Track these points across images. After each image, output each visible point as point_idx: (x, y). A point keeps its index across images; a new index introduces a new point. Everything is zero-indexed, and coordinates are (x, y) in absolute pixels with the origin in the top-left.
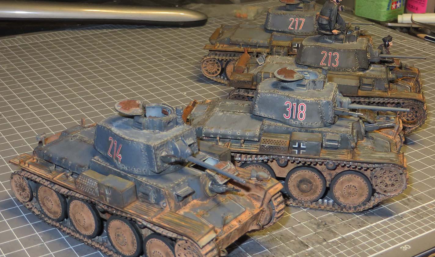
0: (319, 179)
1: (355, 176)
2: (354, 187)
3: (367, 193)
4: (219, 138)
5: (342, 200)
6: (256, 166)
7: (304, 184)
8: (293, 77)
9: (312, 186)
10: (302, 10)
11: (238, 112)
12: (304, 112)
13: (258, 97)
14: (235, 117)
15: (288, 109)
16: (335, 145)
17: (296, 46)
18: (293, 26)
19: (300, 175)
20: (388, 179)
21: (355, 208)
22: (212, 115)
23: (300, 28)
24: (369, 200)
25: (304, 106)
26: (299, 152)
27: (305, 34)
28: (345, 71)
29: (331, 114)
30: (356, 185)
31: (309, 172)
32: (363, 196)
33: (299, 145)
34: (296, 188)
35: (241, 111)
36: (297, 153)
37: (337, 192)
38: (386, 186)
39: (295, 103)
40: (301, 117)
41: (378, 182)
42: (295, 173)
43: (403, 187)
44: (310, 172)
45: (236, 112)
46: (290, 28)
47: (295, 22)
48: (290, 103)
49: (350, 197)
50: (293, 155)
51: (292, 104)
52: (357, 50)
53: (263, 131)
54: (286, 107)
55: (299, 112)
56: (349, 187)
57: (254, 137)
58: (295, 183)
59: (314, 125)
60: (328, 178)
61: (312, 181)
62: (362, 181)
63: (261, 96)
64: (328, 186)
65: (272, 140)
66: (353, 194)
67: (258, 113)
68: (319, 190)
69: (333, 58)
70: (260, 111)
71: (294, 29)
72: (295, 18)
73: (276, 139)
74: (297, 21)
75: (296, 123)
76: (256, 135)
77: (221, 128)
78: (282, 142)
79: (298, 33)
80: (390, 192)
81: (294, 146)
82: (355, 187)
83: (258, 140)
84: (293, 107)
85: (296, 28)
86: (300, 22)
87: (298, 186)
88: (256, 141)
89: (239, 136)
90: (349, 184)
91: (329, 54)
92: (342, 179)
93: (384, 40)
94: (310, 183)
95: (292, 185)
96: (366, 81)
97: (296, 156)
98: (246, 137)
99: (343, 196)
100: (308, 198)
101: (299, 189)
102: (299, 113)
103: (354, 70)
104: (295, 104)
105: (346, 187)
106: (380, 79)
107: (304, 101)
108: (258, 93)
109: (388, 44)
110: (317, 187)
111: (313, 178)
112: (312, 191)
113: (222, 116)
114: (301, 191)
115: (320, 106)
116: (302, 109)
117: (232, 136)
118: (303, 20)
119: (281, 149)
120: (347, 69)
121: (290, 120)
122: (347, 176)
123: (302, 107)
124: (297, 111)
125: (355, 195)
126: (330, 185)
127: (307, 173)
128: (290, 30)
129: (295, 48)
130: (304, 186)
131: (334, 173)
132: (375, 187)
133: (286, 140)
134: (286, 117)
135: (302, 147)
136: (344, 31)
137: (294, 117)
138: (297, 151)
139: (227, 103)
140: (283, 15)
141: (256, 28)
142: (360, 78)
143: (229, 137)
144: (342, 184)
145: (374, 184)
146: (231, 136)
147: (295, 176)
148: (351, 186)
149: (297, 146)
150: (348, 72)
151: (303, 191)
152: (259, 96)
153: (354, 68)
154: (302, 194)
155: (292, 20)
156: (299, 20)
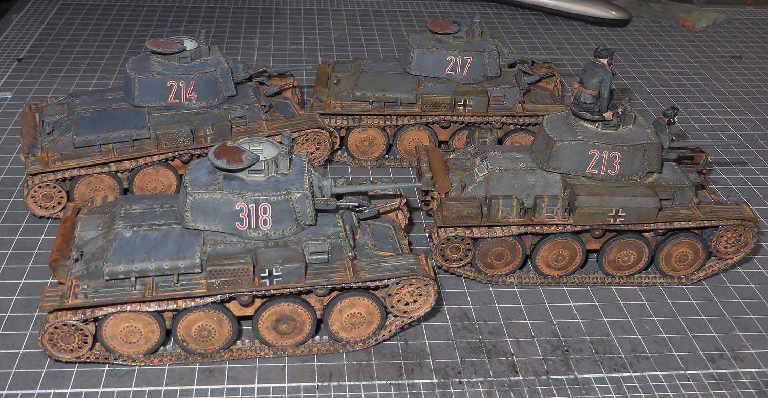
0: (305, 312)
1: (359, 299)
2: (359, 315)
3: (380, 319)
4: (134, 279)
5: (342, 335)
6: (204, 311)
7: (284, 324)
8: (241, 161)
9: (296, 324)
11: (159, 226)
12: (268, 216)
13: (188, 201)
14: (154, 236)
15: (242, 215)
16: (324, 259)
17: (462, 103)
19: (275, 311)
20: (408, 295)
21: (364, 341)
22: (115, 238)
23: (465, 72)
24: (382, 326)
25: (267, 207)
26: (271, 283)
29: (310, 211)
30: (362, 310)
31: (288, 305)
32: (374, 323)
33: (271, 273)
34: (272, 330)
35: (162, 222)
36: (268, 285)
37: (334, 325)
38: (405, 305)
39: (253, 205)
40: (265, 224)
41: (394, 302)
42: (268, 309)
43: (431, 301)
44: (291, 305)
45: (154, 225)
46: (448, 71)
47: (456, 62)
48: (245, 206)
49: (356, 329)
50: (262, 289)
51: (248, 206)
52: (647, 144)
53: (206, 255)
54: (238, 212)
55: (261, 217)
56: (353, 316)
57: (194, 267)
58: (268, 324)
59: (287, 233)
60: (318, 306)
61: (295, 317)
62: (369, 303)
63: (194, 198)
64: (319, 316)
65: (225, 271)
66: (359, 324)
67: (192, 225)
68: (308, 326)
70: (195, 221)
71: (455, 73)
72: (456, 57)
73: (232, 268)
74: (459, 60)
75: (258, 234)
77: (134, 261)
78: (241, 271)
79: (462, 79)
80: (413, 311)
81: (262, 275)
82: (361, 315)
83: (200, 271)
84: (249, 211)
85: (458, 72)
86: (464, 63)
87: (275, 328)
88: (198, 273)
89: (168, 270)
90: (352, 311)
92: (339, 306)
94: (293, 320)
95: (264, 327)
97: (267, 288)
98: (180, 268)
99: (343, 329)
100: (290, 341)
101: (277, 332)
102: (262, 219)
103: (642, 176)
104: (253, 207)
105: (348, 316)
107: (266, 201)
108: (188, 194)
110: (303, 324)
111: (297, 311)
112: (297, 330)
113: (131, 237)
114: (280, 334)
115: (292, 203)
116: (265, 212)
117: (155, 271)
118: (470, 59)
119: (242, 283)
121: (248, 231)
122: (347, 301)
123: (265, 210)
124: (257, 217)
125: (362, 326)
126: (321, 315)
127: (286, 307)
128: (449, 75)
129: (460, 106)
130: (284, 327)
131: (327, 300)
132: (390, 309)
133: (247, 267)
134: (241, 227)
135: (275, 274)
137: (254, 226)
138: (267, 281)
139: (135, 208)
143: (151, 274)
144: (341, 313)
145: (388, 306)
146: (153, 272)
147: (268, 313)
148: (354, 313)
149: (267, 274)
151: (282, 334)
152: (190, 198)
154: (282, 337)
155: (451, 59)
156: (463, 59)
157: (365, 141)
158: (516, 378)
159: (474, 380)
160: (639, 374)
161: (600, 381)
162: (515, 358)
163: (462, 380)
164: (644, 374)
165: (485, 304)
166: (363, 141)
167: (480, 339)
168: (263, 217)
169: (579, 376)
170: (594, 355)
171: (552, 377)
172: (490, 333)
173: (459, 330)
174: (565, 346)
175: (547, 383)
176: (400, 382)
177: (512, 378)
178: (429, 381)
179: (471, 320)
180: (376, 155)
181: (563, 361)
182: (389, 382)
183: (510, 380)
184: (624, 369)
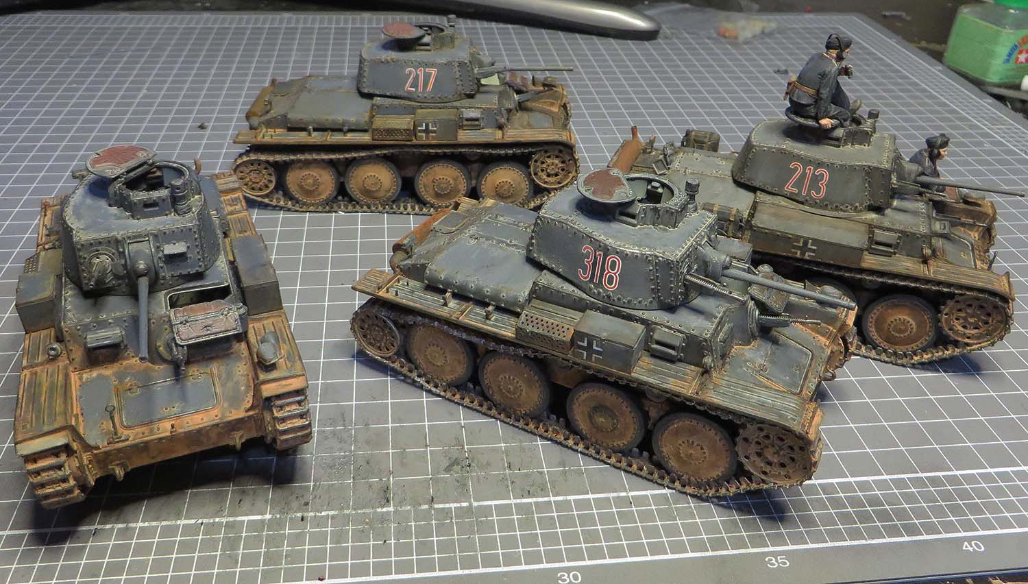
0: (630, 413)
2: (699, 448)
4: (451, 294)
7: (601, 416)
9: (616, 423)
10: (428, 47)
12: (616, 274)
15: (587, 262)
16: (671, 354)
17: (424, 128)
18: (415, 85)
19: (595, 396)
23: (429, 88)
25: (617, 263)
26: (589, 357)
27: (439, 100)
28: (837, 208)
29: (673, 287)
30: (705, 443)
33: (590, 344)
34: (587, 417)
36: (585, 358)
37: (664, 447)
39: (600, 252)
40: (610, 282)
42: (587, 390)
44: (614, 397)
46: (408, 87)
47: (417, 75)
48: (591, 249)
49: (691, 464)
50: (578, 361)
51: (595, 253)
52: (869, 167)
54: (583, 256)
55: (607, 271)
56: (690, 445)
57: (515, 304)
58: (585, 409)
59: (635, 303)
60: (653, 413)
61: (617, 413)
66: (697, 460)
69: (816, 179)
71: (417, 90)
72: (416, 68)
74: (421, 72)
75: (599, 292)
76: (520, 301)
77: (458, 273)
78: (560, 327)
79: (425, 97)
81: (580, 343)
82: (702, 448)
83: (520, 312)
84: (596, 259)
85: (420, 89)
86: (427, 77)
87: (590, 417)
89: (488, 297)
90: (691, 439)
91: (807, 171)
92: (675, 425)
93: (930, 143)
94: (614, 416)
96: (880, 235)
98: (502, 300)
99: (676, 458)
102: (608, 273)
103: (859, 208)
104: (600, 255)
105: (683, 443)
106: (915, 234)
107: (617, 253)
109: (939, 153)
111: (621, 409)
114: (596, 428)
115: (651, 268)
116: (613, 268)
118: (433, 71)
120: (842, 204)
121: (590, 284)
122: (687, 422)
123: (614, 262)
124: (603, 270)
125: (700, 464)
127: (609, 397)
128: (410, 92)
129: (421, 131)
130: (600, 420)
133: (568, 326)
134: (584, 277)
135: (595, 347)
136: (845, 120)
137: (596, 280)
138: (585, 352)
140: (393, 63)
141: (340, 88)
142: (871, 227)
146: (473, 294)
149: (586, 344)
150: (844, 211)
151: (599, 429)
153: (857, 204)
155: (410, 72)
156: (425, 71)
157: (308, 178)
158: (384, 510)
159: (323, 513)
160: (561, 498)
161: (504, 510)
162: (391, 479)
163: (305, 514)
164: (569, 498)
165: (374, 399)
166: (304, 180)
167: (351, 451)
168: (609, 272)
169: (475, 504)
170: (505, 470)
171: (436, 506)
172: (368, 442)
173: (326, 438)
174: (467, 458)
175: (426, 516)
176: (217, 520)
177: (379, 510)
178: (259, 517)
179: (347, 423)
180: (324, 197)
181: (458, 481)
182: (200, 521)
183: (375, 513)
184: (543, 490)
